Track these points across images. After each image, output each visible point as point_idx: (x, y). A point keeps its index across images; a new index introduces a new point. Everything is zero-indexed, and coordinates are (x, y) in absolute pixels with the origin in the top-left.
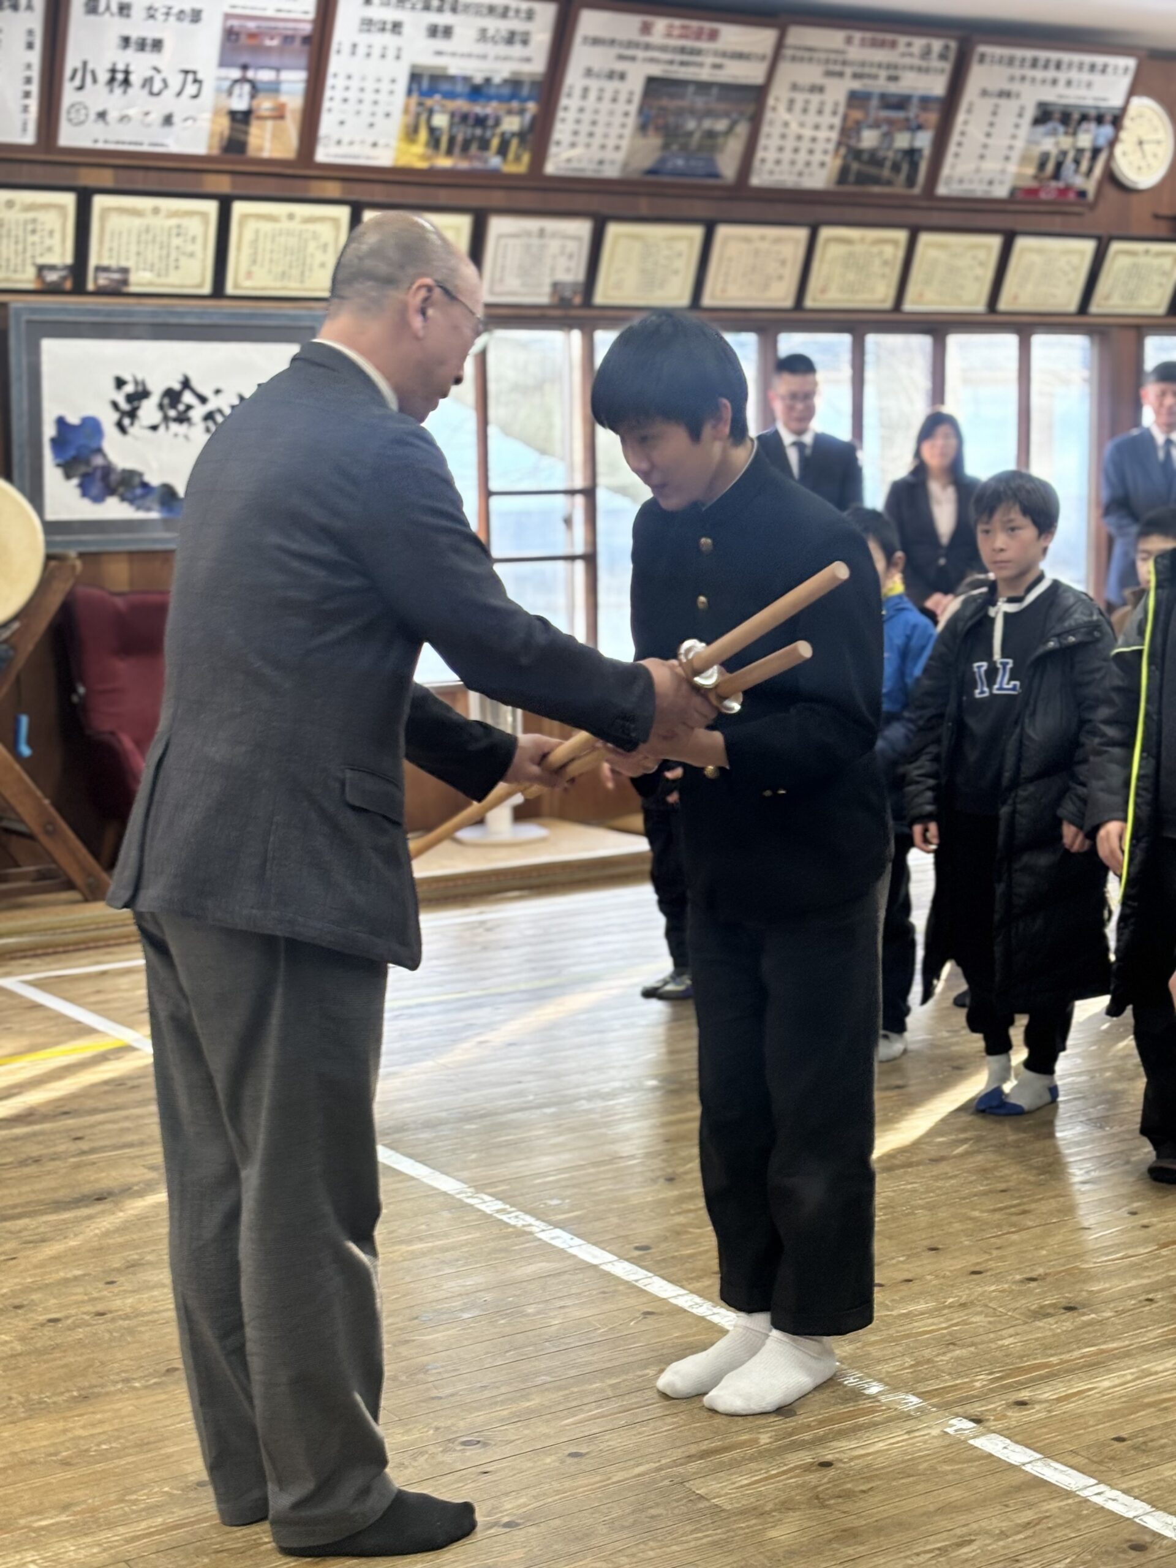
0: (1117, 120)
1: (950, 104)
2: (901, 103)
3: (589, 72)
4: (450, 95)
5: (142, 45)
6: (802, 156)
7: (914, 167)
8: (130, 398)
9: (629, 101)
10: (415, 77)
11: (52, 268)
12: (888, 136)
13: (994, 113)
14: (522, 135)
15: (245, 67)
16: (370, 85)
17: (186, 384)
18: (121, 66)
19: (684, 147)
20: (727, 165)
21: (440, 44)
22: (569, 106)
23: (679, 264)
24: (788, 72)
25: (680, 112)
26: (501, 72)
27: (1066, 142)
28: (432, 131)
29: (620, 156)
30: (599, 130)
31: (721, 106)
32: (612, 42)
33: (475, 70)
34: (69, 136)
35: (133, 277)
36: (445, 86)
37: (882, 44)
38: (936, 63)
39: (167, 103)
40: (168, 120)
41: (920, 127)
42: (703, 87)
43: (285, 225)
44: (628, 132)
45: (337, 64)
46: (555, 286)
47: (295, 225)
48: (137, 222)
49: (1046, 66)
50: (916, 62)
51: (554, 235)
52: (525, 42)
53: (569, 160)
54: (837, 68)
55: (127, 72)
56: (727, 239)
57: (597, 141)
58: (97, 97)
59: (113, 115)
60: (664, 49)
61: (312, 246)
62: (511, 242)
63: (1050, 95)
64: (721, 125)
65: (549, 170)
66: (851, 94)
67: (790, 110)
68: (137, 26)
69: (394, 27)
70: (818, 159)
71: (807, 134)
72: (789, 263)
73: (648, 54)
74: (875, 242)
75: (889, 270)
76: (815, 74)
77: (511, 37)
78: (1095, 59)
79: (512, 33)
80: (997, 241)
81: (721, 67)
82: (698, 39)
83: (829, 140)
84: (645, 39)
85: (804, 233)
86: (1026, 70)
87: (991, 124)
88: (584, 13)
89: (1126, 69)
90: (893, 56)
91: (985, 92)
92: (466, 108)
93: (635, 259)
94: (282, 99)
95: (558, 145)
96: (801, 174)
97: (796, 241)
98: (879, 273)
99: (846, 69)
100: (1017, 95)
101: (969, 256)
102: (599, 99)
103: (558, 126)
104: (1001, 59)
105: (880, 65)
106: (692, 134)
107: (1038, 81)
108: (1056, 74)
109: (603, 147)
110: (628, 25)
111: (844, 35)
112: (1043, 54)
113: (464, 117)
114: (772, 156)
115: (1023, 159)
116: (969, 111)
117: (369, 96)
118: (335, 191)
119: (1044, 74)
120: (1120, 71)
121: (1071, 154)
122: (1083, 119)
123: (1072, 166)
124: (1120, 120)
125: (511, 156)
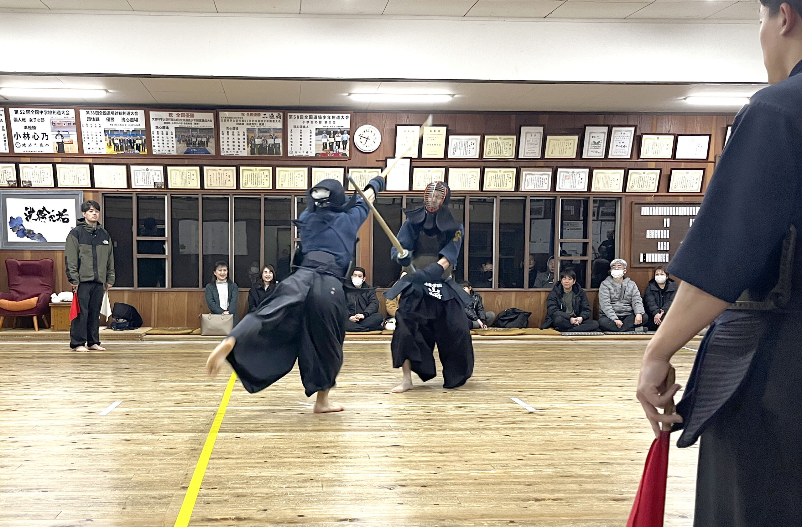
1: (284, 130)
2: (267, 131)
3: (157, 127)
4: (119, 135)
5: (30, 128)
6: (236, 147)
8: (29, 212)
9: (172, 134)
10: (106, 131)
11: (11, 181)
13: (301, 133)
15: (59, 131)
16: (94, 134)
17: (44, 209)
18: (26, 133)
19: (194, 146)
21: (111, 122)
22: (154, 136)
23: (194, 177)
24: (223, 124)
25: (189, 137)
26: (131, 129)
27: (332, 140)
29: (175, 149)
30: (165, 142)
31: (202, 135)
32: (161, 119)
33: (125, 129)
34: (17, 150)
35: (33, 184)
36: (116, 133)
37: (255, 115)
38: (276, 119)
39: (40, 141)
40: (41, 145)
41: (276, 138)
42: (194, 129)
43: (71, 169)
44: (174, 142)
45: (83, 129)
46: (155, 183)
47: (74, 169)
48: (31, 170)
49: (315, 118)
50: (269, 119)
51: (151, 170)
52: (137, 120)
53: (159, 150)
54: (241, 122)
55: (28, 134)
57: (165, 145)
58: (22, 140)
59: (27, 145)
60: (178, 120)
62: (138, 172)
63: (322, 126)
65: (154, 153)
66: (248, 129)
67: (228, 134)
68: (28, 123)
69: (97, 119)
70: (241, 147)
71: (236, 141)
72: (231, 176)
73: (174, 122)
74: (262, 170)
75: (268, 178)
76: (234, 124)
77: (132, 120)
78: (334, 115)
79: (132, 119)
80: (306, 169)
81: (198, 124)
82: (188, 117)
83: (244, 142)
84: (171, 118)
85: (234, 168)
86: (308, 120)
87: (301, 136)
88: (151, 112)
89: (347, 117)
90: (260, 118)
91: (295, 127)
92: (124, 138)
93: (179, 176)
94: (71, 138)
95: (154, 146)
96: (237, 152)
97: (233, 170)
98: (265, 179)
99: (244, 122)
100: (307, 127)
101: (297, 174)
102: (162, 134)
103: (153, 142)
104: (298, 117)
105: (256, 121)
106: (196, 142)
107: (314, 122)
108: (320, 120)
109: (168, 147)
110: (164, 114)
111: (240, 113)
112: (313, 115)
113: (124, 140)
114: (226, 147)
115: (316, 145)
116: (291, 132)
117: (95, 137)
118: (90, 161)
119: (316, 120)
120: (345, 118)
121: (335, 143)
122: (335, 132)
123: (337, 147)
124: (351, 132)
125: (141, 150)
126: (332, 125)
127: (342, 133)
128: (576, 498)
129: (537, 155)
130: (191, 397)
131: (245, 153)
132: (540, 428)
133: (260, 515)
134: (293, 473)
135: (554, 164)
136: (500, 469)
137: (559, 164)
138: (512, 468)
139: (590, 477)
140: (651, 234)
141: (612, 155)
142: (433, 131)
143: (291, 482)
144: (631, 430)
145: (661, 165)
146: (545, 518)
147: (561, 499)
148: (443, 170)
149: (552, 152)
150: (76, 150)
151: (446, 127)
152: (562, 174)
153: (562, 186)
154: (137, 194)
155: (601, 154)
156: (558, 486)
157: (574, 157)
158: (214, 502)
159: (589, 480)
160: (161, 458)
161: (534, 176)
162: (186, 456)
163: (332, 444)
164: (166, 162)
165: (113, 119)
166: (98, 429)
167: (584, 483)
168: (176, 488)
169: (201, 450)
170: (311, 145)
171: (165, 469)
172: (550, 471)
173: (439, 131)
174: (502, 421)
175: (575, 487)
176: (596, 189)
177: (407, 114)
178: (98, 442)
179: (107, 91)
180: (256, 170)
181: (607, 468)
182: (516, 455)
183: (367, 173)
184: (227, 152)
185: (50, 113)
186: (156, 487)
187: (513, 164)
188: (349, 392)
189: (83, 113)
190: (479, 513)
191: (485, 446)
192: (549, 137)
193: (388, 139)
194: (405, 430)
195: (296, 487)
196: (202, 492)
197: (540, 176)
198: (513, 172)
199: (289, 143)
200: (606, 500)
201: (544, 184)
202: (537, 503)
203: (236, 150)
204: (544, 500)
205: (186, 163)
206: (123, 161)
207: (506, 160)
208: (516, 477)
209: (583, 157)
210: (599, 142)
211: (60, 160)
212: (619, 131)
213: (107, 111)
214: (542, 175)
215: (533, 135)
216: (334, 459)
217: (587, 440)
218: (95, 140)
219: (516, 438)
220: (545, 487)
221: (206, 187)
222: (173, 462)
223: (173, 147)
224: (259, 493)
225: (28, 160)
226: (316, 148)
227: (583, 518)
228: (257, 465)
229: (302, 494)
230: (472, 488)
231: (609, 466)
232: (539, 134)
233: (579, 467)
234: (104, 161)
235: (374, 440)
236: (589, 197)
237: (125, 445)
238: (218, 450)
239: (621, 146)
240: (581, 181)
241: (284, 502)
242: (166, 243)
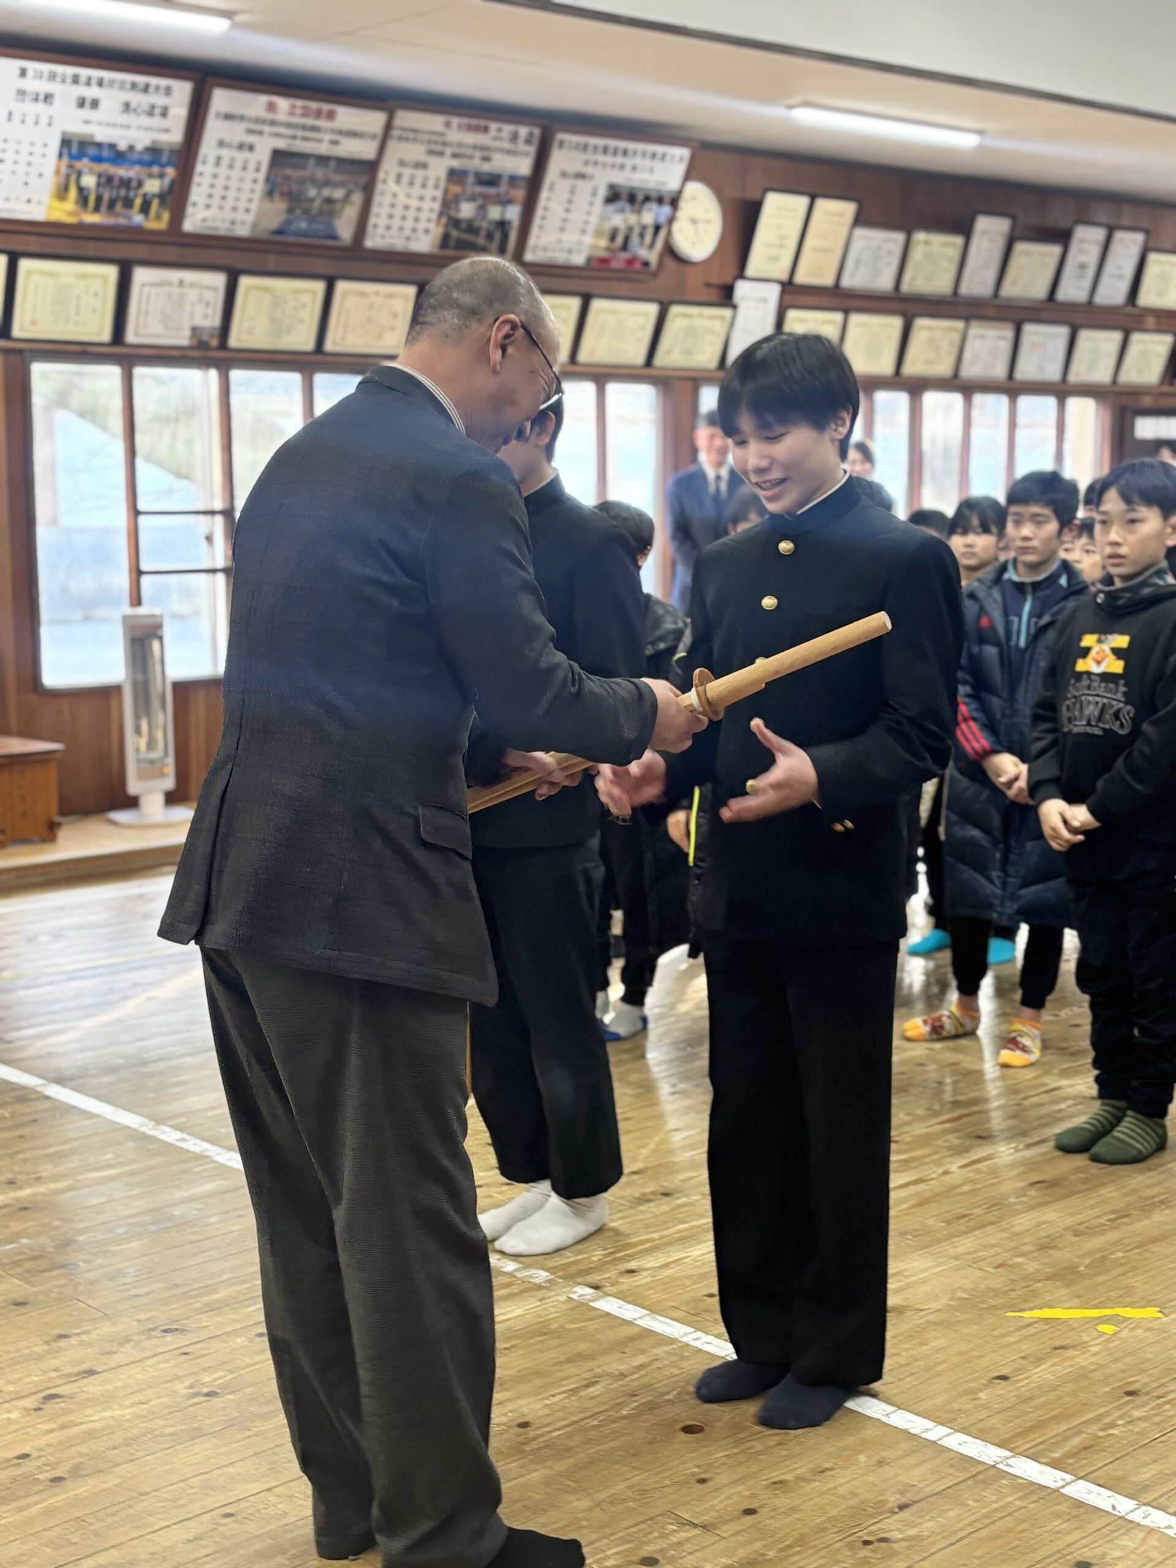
0: (674, 202)
1: (535, 182)
2: (492, 180)
3: (221, 144)
4: (98, 159)
6: (409, 224)
7: (505, 236)
9: (258, 170)
10: (66, 142)
12: (482, 208)
13: (572, 193)
14: (162, 197)
16: (25, 149)
19: (307, 212)
20: (345, 230)
21: (87, 113)
22: (204, 172)
23: (304, 314)
24: (396, 150)
25: (302, 181)
26: (142, 140)
27: (632, 219)
28: (81, 190)
29: (250, 218)
30: (231, 194)
31: (339, 178)
32: (241, 117)
33: (120, 137)
36: (93, 151)
37: (476, 129)
38: (522, 147)
41: (509, 202)
42: (323, 160)
44: (257, 196)
46: (194, 330)
49: (615, 153)
50: (506, 145)
51: (192, 285)
52: (164, 113)
53: (204, 220)
54: (438, 148)
56: (345, 293)
57: (229, 204)
60: (289, 125)
62: (154, 290)
63: (620, 178)
64: (338, 194)
65: (191, 228)
66: (450, 171)
67: (398, 183)
69: (45, 97)
70: (422, 226)
71: (414, 204)
72: (400, 316)
73: (274, 130)
76: (419, 153)
77: (151, 111)
78: (656, 148)
79: (153, 107)
80: (576, 302)
81: (336, 143)
82: (318, 118)
83: (432, 210)
84: (271, 116)
85: (410, 290)
86: (598, 156)
87: (570, 201)
89: (682, 158)
90: (486, 139)
91: (562, 173)
92: (111, 171)
93: (265, 308)
95: (194, 205)
96: (408, 240)
97: (407, 296)
99: (446, 149)
100: (591, 177)
102: (231, 167)
103: (194, 189)
104: (577, 145)
105: (475, 147)
106: (313, 200)
107: (607, 165)
108: (624, 160)
109: (235, 209)
110: (255, 104)
111: (441, 119)
112: (612, 143)
113: (110, 179)
114: (382, 222)
115: (596, 232)
116: (551, 189)
117: (23, 159)
118: (7, 243)
120: (676, 159)
121: (636, 230)
122: (646, 199)
123: (638, 240)
124: (679, 201)
125: (153, 215)
126: (645, 176)
127: (660, 201)
129: (989, 288)
131: (426, 243)
135: (1018, 314)
137: (1025, 314)
141: (1099, 296)
142: (830, 213)
148: (840, 317)
149: (1016, 284)
151: (854, 205)
152: (1027, 339)
153: (1025, 368)
155: (1084, 295)
157: (1044, 296)
161: (986, 341)
164: (232, 259)
170: (583, 232)
173: (839, 214)
176: (1075, 375)
183: (701, 321)
189: (8, 70)
197: (995, 342)
198: (956, 330)
199: (537, 222)
203: (407, 232)
205: (288, 268)
206: (110, 250)
209: (1056, 298)
210: (1086, 265)
212: (1121, 240)
213: (84, 73)
214: (996, 338)
215: (992, 237)
218: (22, 168)
221: (330, 348)
223: (251, 211)
232: (1002, 237)
234: (46, 245)
239: (1118, 275)
240: (1055, 356)
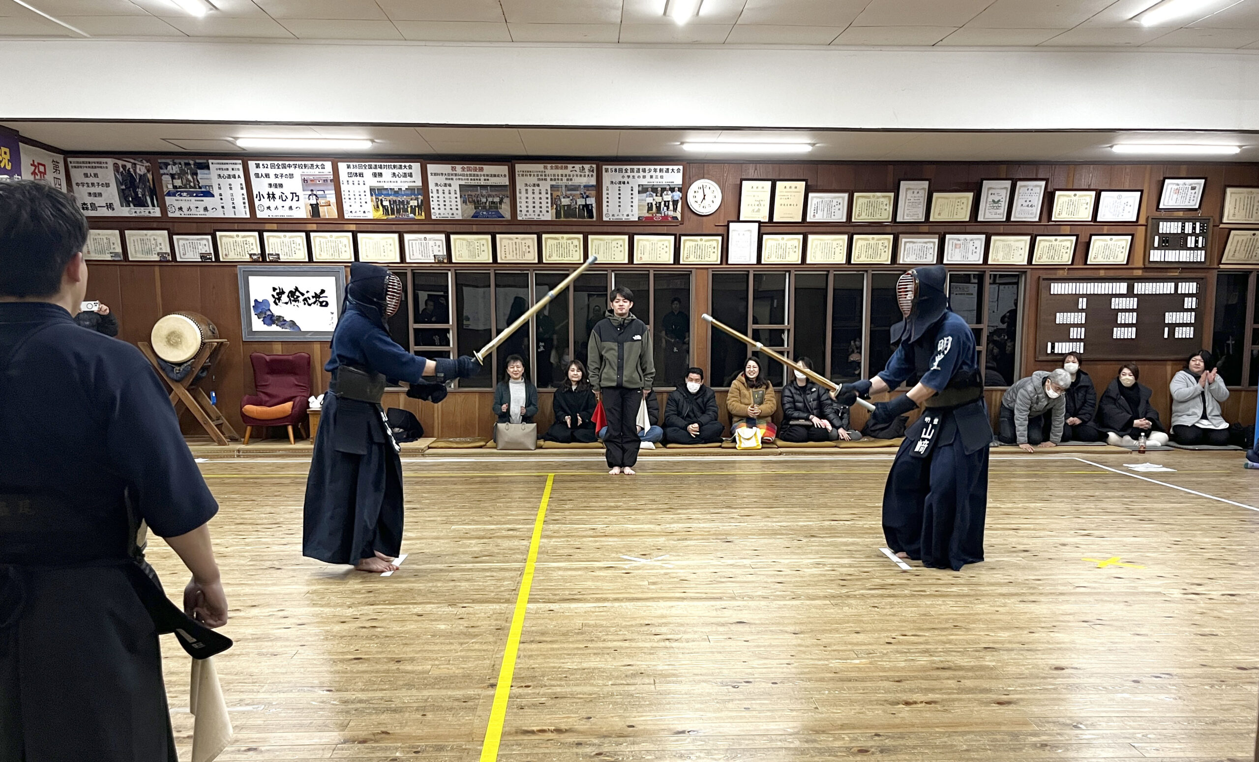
1: (598, 187)
2: (576, 188)
4: (388, 195)
5: (276, 186)
6: (538, 209)
8: (278, 294)
9: (456, 193)
10: (372, 190)
11: (255, 254)
13: (619, 190)
14: (419, 206)
15: (312, 190)
16: (357, 193)
17: (297, 289)
18: (271, 193)
19: (484, 208)
20: (506, 214)
21: (378, 178)
22: (433, 195)
23: (485, 248)
24: (521, 180)
25: (477, 196)
26: (404, 186)
27: (659, 199)
28: (383, 207)
29: (459, 212)
30: (447, 203)
31: (494, 193)
32: (442, 174)
33: (396, 186)
34: (260, 215)
35: (281, 257)
36: (384, 192)
37: (561, 168)
38: (587, 173)
39: (288, 203)
40: (291, 208)
41: (587, 197)
42: (484, 187)
43: (329, 239)
44: (459, 203)
45: (344, 187)
46: (435, 256)
47: (333, 239)
48: (278, 240)
49: (638, 171)
50: (579, 173)
51: (430, 239)
52: (411, 175)
53: (439, 214)
54: (543, 177)
55: (273, 194)
56: (503, 239)
57: (448, 207)
58: (266, 202)
59: (272, 208)
60: (463, 175)
61: (340, 246)
62: (414, 242)
63: (644, 182)
65: (433, 217)
66: (552, 186)
67: (527, 193)
68: (273, 180)
69: (360, 175)
70: (544, 209)
71: (537, 201)
72: (531, 247)
73: (458, 177)
74: (569, 239)
75: (578, 249)
76: (534, 180)
77: (405, 175)
78: (662, 167)
79: (405, 173)
80: (626, 237)
81: (488, 180)
82: (476, 171)
83: (547, 203)
84: (455, 172)
85: (535, 236)
86: (629, 174)
87: (620, 194)
88: (428, 165)
89: (678, 170)
90: (567, 172)
91: (612, 182)
92: (394, 198)
93: (465, 247)
94: (328, 199)
95: (433, 209)
96: (539, 215)
97: (533, 239)
98: (574, 250)
99: (547, 177)
100: (628, 183)
101: (614, 243)
102: (444, 193)
103: (431, 203)
104: (616, 170)
105: (562, 175)
106: (486, 203)
107: (636, 177)
108: (644, 174)
109: (451, 209)
110: (446, 168)
111: (542, 165)
112: (636, 167)
113: (395, 202)
114: (524, 209)
115: (639, 206)
116: (607, 190)
117: (357, 197)
118: (353, 227)
119: (639, 174)
120: (675, 171)
121: (663, 203)
122: (663, 190)
123: (665, 208)
124: (684, 189)
125: (417, 213)
126: (659, 180)
127: (672, 190)
128: (954, 700)
129: (920, 217)
130: (491, 548)
131: (549, 216)
132: (914, 595)
133: (584, 725)
134: (619, 664)
135: (942, 229)
136: (864, 658)
137: (948, 229)
138: (878, 657)
139: (972, 669)
140: (1061, 318)
141: (1015, 217)
142: (788, 187)
143: (617, 678)
144: (1025, 598)
145: (1077, 230)
146: (916, 730)
147: (935, 702)
148: (801, 237)
149: (939, 214)
150: (335, 214)
151: (804, 183)
152: (951, 242)
153: (951, 257)
154: (412, 270)
155: (1001, 217)
156: (934, 683)
157: (967, 219)
158: (529, 707)
159: (970, 674)
160: (462, 641)
161: (916, 244)
162: (491, 639)
163: (664, 620)
164: (449, 228)
165: (381, 175)
166: (383, 597)
167: (964, 678)
168: (483, 685)
169: (509, 629)
170: (632, 206)
171: (468, 657)
172: (923, 660)
173: (796, 187)
174: (868, 585)
175: (952, 683)
176: (994, 260)
177: (754, 165)
178: (385, 616)
179: (373, 141)
180: (563, 238)
181: (993, 656)
182: (884, 637)
183: (703, 243)
184: (526, 215)
185: (300, 167)
186: (459, 685)
187: (889, 230)
188: (683, 540)
189: (342, 166)
190: (839, 723)
191: (848, 622)
192: (935, 195)
193: (731, 198)
194: (751, 598)
195: (623, 684)
196: (514, 691)
197: (924, 245)
198: (889, 239)
199: (605, 204)
200: (988, 703)
201: (928, 254)
202: (907, 708)
203: (537, 212)
204: (915, 703)
205: (474, 231)
206: (394, 228)
207: (880, 224)
208: (884, 670)
209: (979, 220)
210: (999, 201)
211: (314, 227)
212: (1025, 186)
213: (373, 164)
214: (926, 243)
215: (916, 192)
216: (667, 643)
217: (971, 614)
218: (358, 200)
219: (885, 611)
220: (918, 685)
221: (499, 261)
222: (477, 646)
223: (457, 209)
224: (580, 693)
225: (275, 227)
226: (639, 210)
227: (960, 729)
228: (576, 652)
229: (632, 695)
230: (831, 685)
231: (995, 653)
232: (923, 191)
233: (959, 654)
234: (370, 228)
235: (714, 613)
236: (985, 271)
237: (417, 621)
238: (529, 629)
239: (1028, 206)
240: (975, 250)
241: (611, 706)
242: (451, 332)
